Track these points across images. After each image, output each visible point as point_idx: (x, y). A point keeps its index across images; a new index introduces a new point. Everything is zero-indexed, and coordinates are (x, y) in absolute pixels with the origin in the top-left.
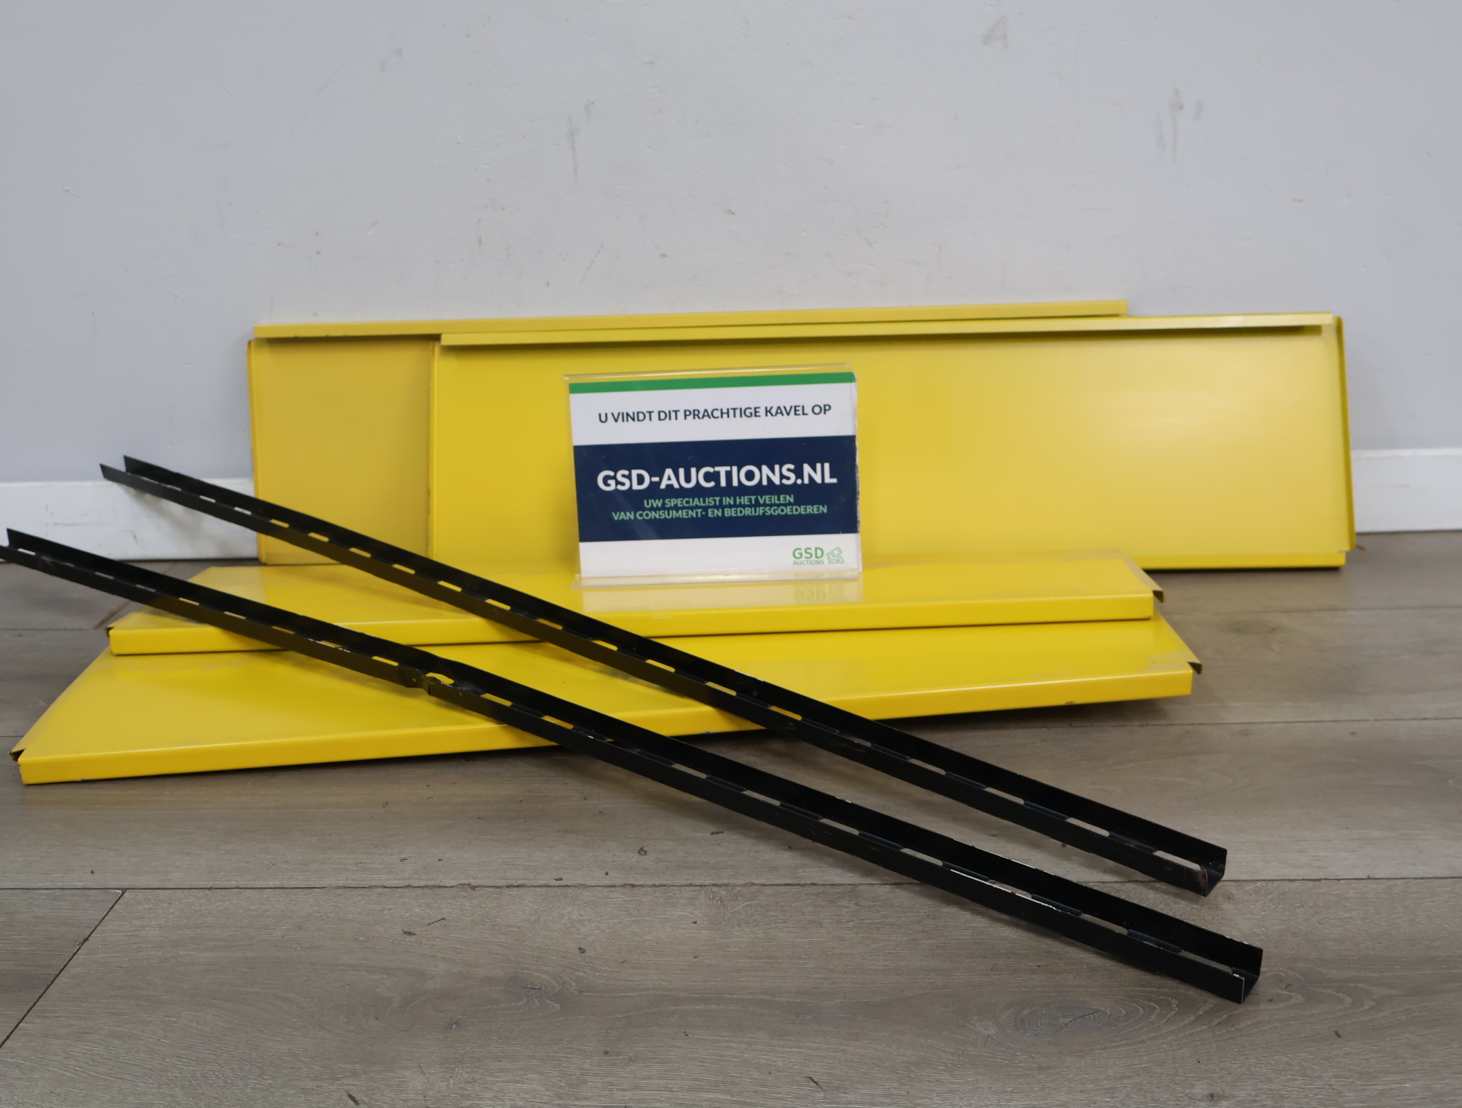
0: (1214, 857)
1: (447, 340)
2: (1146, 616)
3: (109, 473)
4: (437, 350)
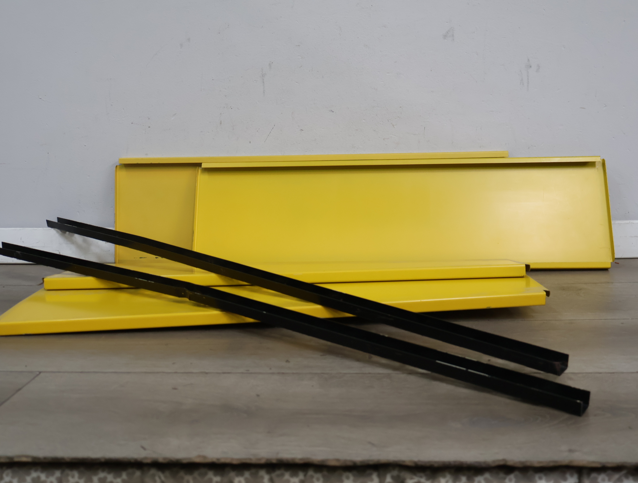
0: (563, 359)
1: (204, 166)
2: (522, 275)
3: (50, 224)
4: (200, 171)
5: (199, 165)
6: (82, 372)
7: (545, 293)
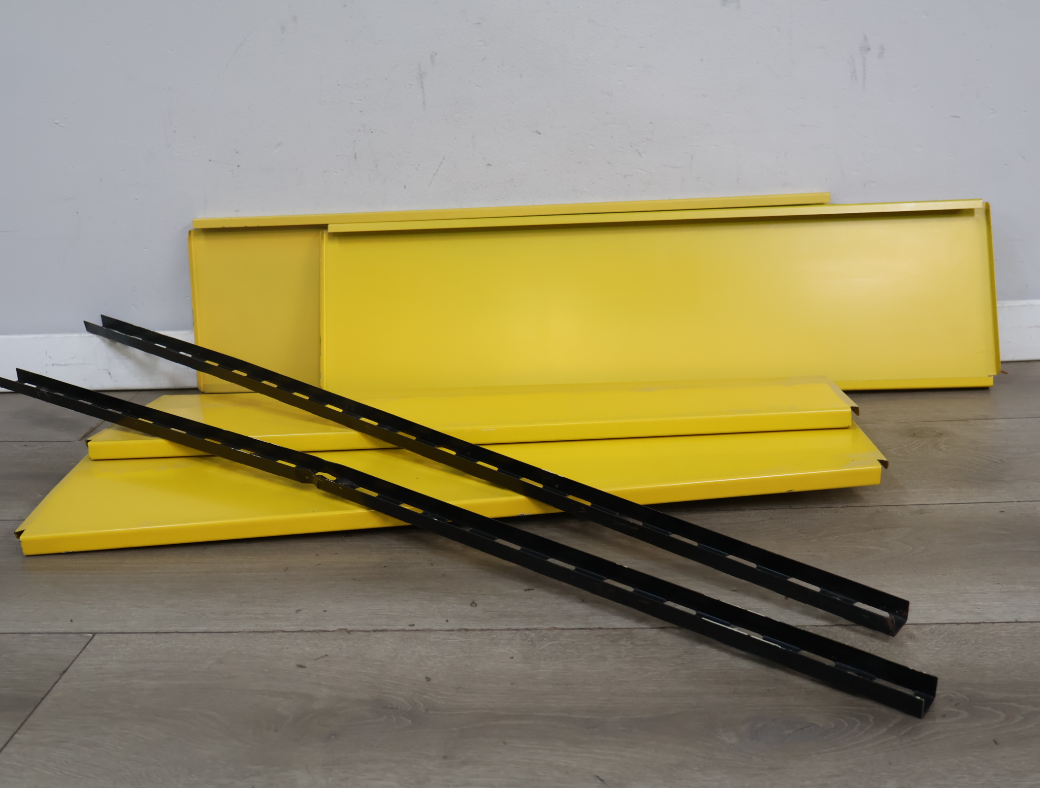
0: (899, 607)
1: (332, 229)
2: (846, 426)
3: (90, 328)
4: (325, 236)
5: (324, 227)
6: (156, 633)
7: (880, 466)
